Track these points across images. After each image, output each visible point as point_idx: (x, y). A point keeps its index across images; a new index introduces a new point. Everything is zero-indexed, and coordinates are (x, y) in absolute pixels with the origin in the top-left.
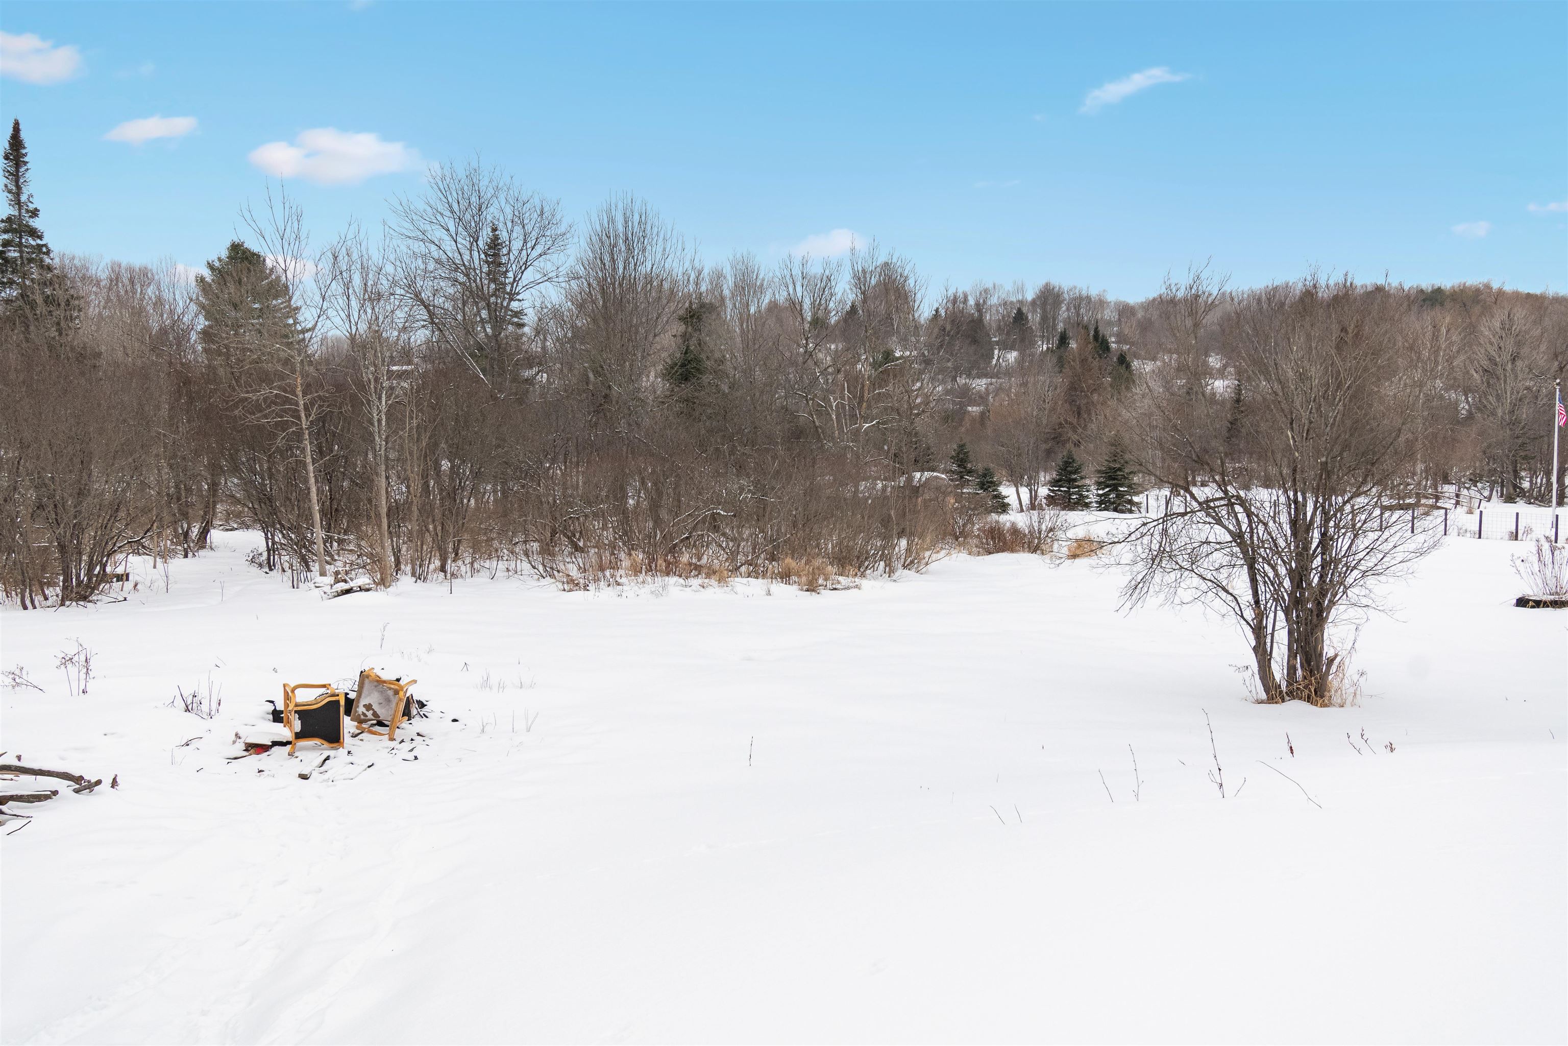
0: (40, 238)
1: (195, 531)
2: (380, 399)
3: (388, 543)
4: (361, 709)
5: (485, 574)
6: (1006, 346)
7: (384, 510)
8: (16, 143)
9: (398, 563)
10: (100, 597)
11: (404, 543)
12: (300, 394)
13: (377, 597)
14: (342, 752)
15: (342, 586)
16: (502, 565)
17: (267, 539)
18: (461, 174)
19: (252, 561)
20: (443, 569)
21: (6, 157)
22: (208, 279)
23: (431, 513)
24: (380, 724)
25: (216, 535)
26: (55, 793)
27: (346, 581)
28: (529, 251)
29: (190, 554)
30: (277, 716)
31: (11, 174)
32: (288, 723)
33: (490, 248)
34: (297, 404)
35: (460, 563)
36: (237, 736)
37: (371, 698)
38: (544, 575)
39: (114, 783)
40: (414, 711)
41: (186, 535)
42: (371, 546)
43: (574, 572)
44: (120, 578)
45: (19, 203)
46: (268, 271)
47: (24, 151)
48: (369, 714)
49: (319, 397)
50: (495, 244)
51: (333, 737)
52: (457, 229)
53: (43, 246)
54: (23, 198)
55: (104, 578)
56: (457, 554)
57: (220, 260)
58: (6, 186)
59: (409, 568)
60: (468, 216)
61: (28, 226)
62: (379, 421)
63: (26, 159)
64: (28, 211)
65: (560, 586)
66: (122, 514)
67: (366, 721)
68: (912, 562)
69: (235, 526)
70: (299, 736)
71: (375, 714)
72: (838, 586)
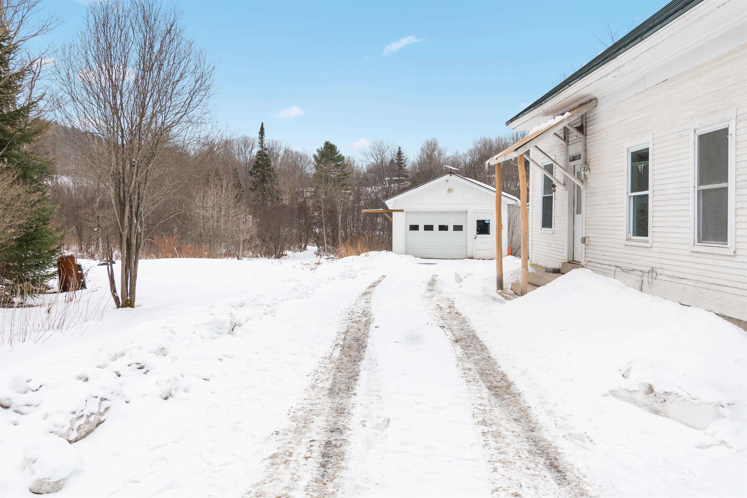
1: (303, 246)
8: (262, 129)
10: (282, 259)
12: (323, 214)
17: (318, 248)
21: (259, 133)
22: (317, 156)
29: (302, 251)
31: (261, 138)
34: (322, 217)
41: (301, 246)
44: (285, 255)
45: (262, 147)
46: (337, 152)
47: (264, 131)
53: (268, 158)
54: (263, 145)
55: (283, 254)
57: (321, 148)
58: (259, 142)
61: (264, 153)
63: (264, 133)
64: (264, 149)
66: (286, 240)
69: (312, 245)
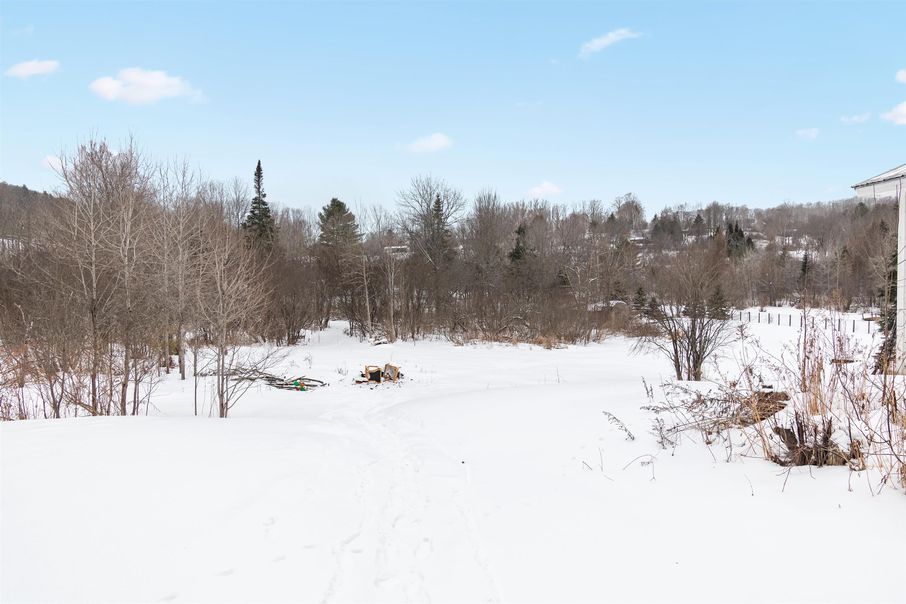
0: (266, 205)
1: (324, 321)
2: (391, 274)
3: (393, 326)
4: (386, 374)
5: (428, 339)
6: (690, 234)
7: (392, 315)
8: (259, 169)
9: (396, 334)
10: (299, 343)
11: (399, 327)
12: (364, 273)
13: (389, 346)
14: (381, 384)
15: (377, 342)
16: (434, 336)
17: (350, 324)
18: (424, 180)
19: (345, 332)
20: (413, 337)
21: (255, 175)
22: (323, 214)
23: (409, 316)
24: (391, 379)
25: (330, 323)
26: (317, 386)
27: (379, 340)
28: (450, 210)
29: (322, 329)
30: (363, 376)
31: (257, 181)
32: (367, 377)
33: (436, 204)
34: (363, 277)
35: (419, 335)
36: (353, 379)
37: (389, 371)
38: (450, 340)
39: (329, 385)
40: (400, 377)
41: (321, 322)
42: (387, 328)
43: (460, 339)
44: (303, 337)
45: (259, 192)
46: (347, 210)
47: (261, 172)
48: (388, 376)
49: (371, 274)
50: (438, 202)
51: (379, 381)
52: (422, 201)
53: (267, 208)
54: (261, 190)
55: (299, 337)
56: (418, 332)
57: (328, 206)
58: (255, 186)
59: (400, 336)
60: (426, 197)
61: (262, 201)
62: (391, 282)
63: (262, 175)
64: (262, 195)
65: (454, 344)
67: (387, 378)
68: (597, 339)
69: (336, 319)
70: (370, 380)
71: (389, 376)
72: (559, 347)
